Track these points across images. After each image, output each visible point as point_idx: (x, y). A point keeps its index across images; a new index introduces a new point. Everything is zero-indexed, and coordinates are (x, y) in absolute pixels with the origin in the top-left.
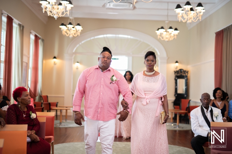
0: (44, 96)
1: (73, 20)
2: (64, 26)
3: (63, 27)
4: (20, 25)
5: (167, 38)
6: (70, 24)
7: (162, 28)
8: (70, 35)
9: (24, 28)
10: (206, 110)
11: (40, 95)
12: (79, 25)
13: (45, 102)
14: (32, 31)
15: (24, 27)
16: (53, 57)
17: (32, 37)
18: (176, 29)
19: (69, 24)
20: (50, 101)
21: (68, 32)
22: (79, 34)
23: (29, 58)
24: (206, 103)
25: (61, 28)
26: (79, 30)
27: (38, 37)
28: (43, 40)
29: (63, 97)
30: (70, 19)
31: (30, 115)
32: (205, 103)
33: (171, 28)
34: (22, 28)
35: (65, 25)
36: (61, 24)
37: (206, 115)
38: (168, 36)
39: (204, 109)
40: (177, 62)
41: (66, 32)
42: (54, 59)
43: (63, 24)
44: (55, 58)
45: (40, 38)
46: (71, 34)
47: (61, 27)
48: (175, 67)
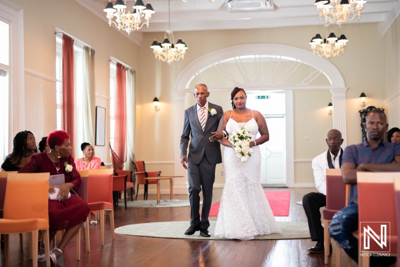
0: (139, 163)
1: (171, 34)
2: (157, 46)
3: (156, 48)
4: (87, 49)
5: (328, 53)
6: (167, 41)
7: (318, 36)
8: (167, 60)
9: (94, 54)
10: (333, 156)
11: (132, 160)
12: (180, 42)
13: (140, 171)
14: (112, 58)
15: (94, 51)
16: (153, 99)
17: (113, 68)
18: (343, 37)
19: (153, 45)
20: (148, 170)
21: (165, 54)
22: (183, 57)
23: (108, 100)
24: (333, 144)
25: (153, 49)
26: (182, 50)
27: (124, 67)
28: (133, 72)
29: (173, 164)
30: (167, 34)
31: (65, 167)
32: (331, 144)
33: (332, 35)
34: (90, 53)
35: (160, 44)
36: (152, 43)
37: (333, 163)
38: (329, 50)
39: (331, 154)
40: (363, 95)
41: (162, 56)
42: (155, 102)
43: (155, 43)
44: (156, 100)
45: (127, 69)
46: (169, 58)
47: (152, 47)
48: (359, 103)
